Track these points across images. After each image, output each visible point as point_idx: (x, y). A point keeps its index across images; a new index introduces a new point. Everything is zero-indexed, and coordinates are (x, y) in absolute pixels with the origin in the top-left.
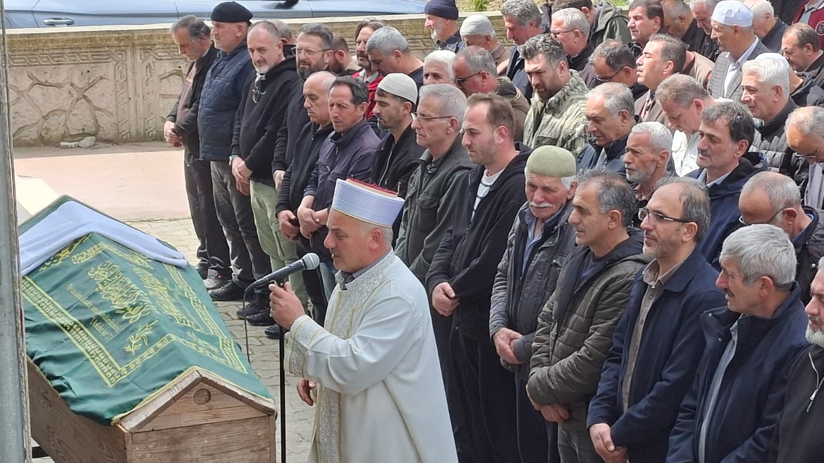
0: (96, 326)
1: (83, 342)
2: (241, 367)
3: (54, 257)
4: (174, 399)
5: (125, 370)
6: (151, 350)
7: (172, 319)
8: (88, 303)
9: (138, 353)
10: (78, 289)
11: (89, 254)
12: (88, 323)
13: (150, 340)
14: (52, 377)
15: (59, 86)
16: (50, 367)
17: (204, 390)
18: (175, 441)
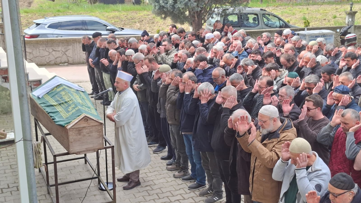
0: (62, 105)
1: (59, 109)
2: (95, 113)
3: (53, 89)
4: (79, 121)
5: (68, 115)
6: (74, 110)
7: (80, 103)
8: (60, 100)
9: (71, 111)
10: (58, 97)
11: (61, 88)
12: (60, 104)
13: (74, 108)
14: (51, 117)
15: (59, 51)
16: (51, 114)
17: (86, 119)
18: (79, 131)
